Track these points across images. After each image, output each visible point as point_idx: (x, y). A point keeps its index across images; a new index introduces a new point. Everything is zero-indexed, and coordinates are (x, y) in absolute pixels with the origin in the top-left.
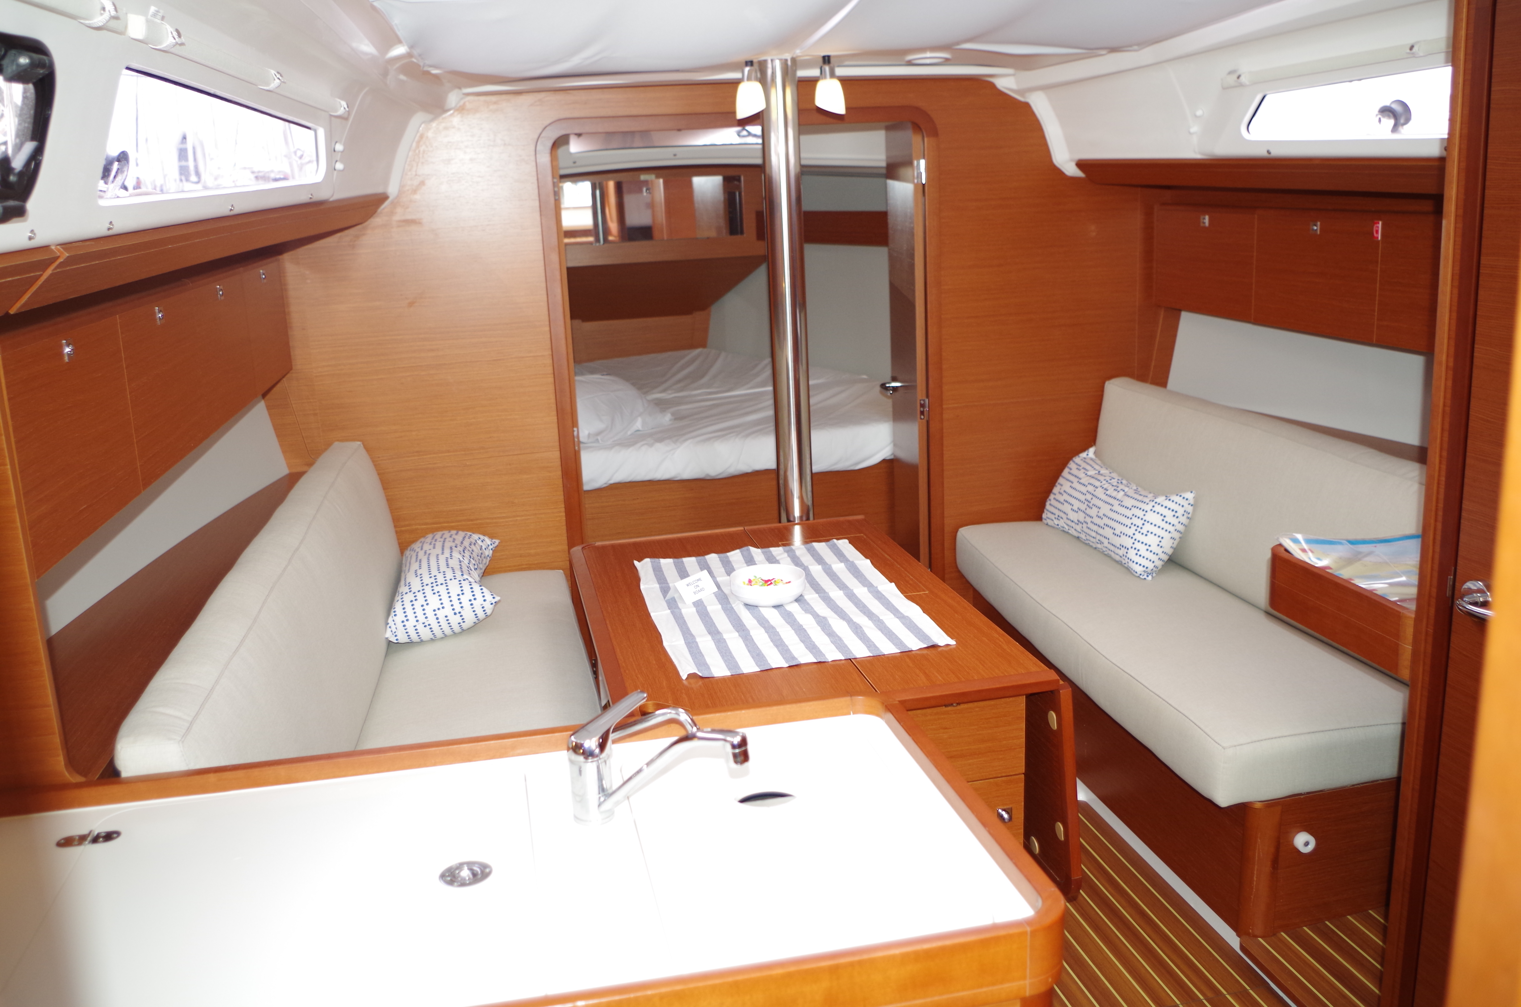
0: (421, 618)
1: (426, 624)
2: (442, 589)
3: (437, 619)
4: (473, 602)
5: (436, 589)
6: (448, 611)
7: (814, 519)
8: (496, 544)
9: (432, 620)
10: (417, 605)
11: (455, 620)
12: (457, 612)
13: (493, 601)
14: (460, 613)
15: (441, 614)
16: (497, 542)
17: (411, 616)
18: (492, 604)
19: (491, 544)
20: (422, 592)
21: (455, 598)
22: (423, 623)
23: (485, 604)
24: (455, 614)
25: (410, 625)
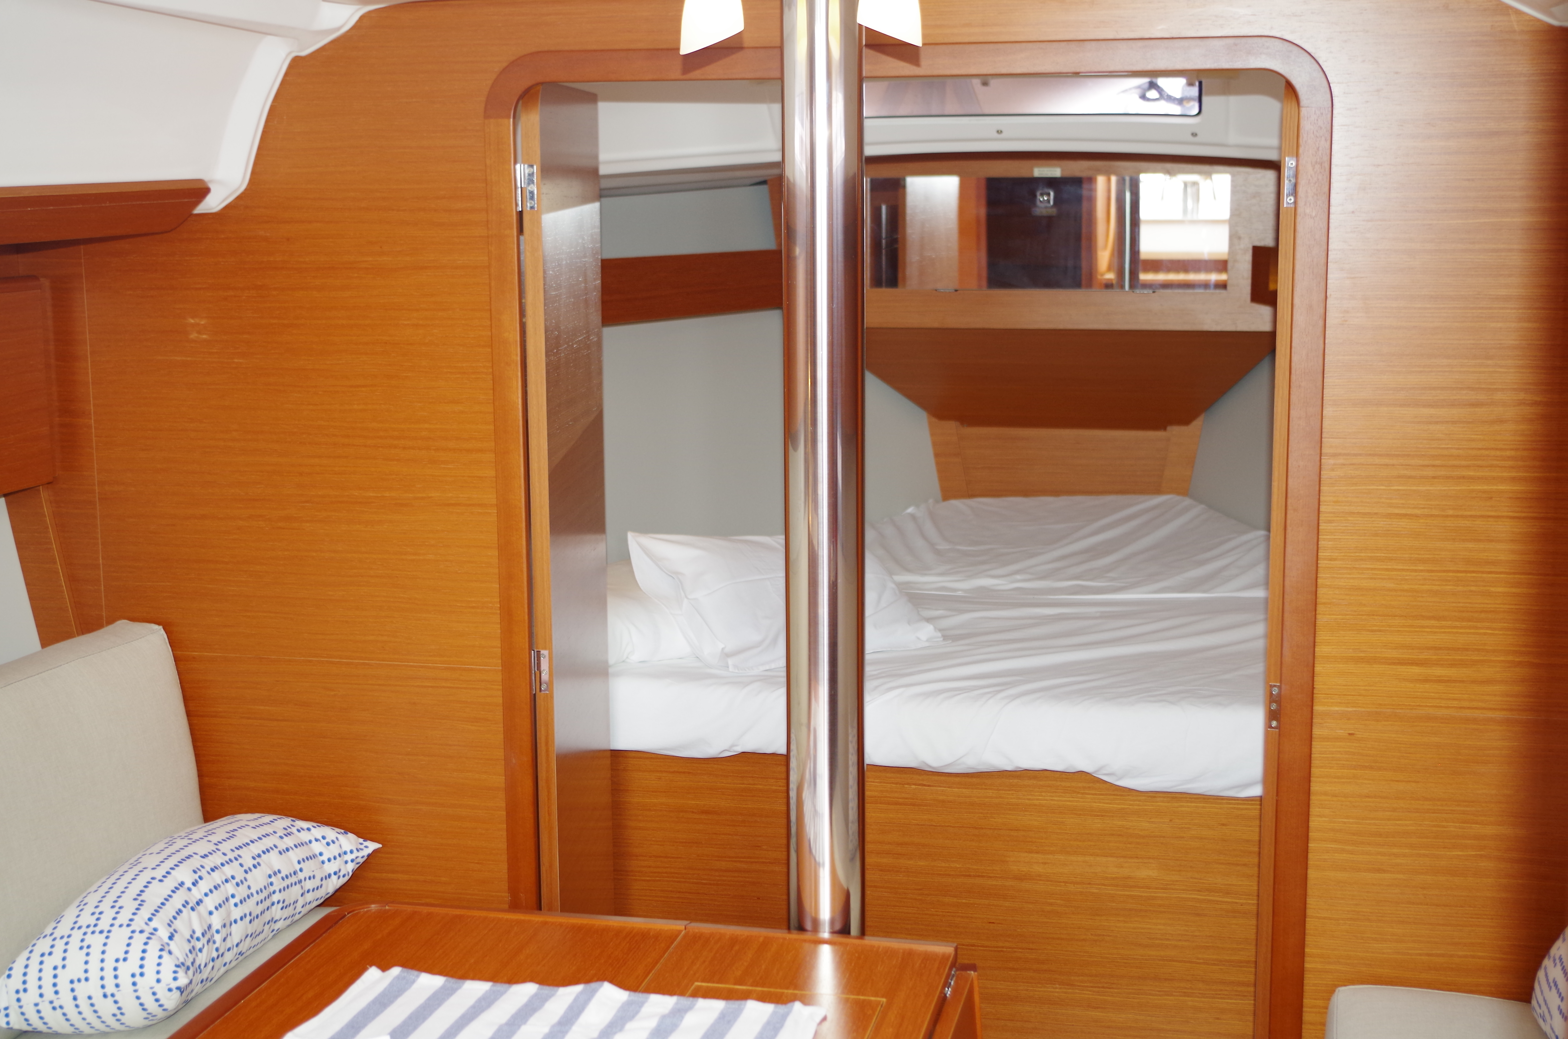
0: (48, 991)
1: (56, 1004)
2: (96, 941)
3: (75, 998)
4: (138, 979)
5: (89, 939)
6: (92, 988)
7: (863, 933)
8: (369, 851)
9: (65, 998)
10: (49, 962)
11: (106, 1008)
12: (109, 994)
13: (174, 985)
14: (113, 995)
15: (82, 990)
16: (372, 846)
17: (32, 985)
18: (170, 990)
19: (351, 852)
20: (65, 940)
21: (109, 964)
22: (51, 1002)
23: (158, 988)
24: (105, 996)
25: (29, 999)
